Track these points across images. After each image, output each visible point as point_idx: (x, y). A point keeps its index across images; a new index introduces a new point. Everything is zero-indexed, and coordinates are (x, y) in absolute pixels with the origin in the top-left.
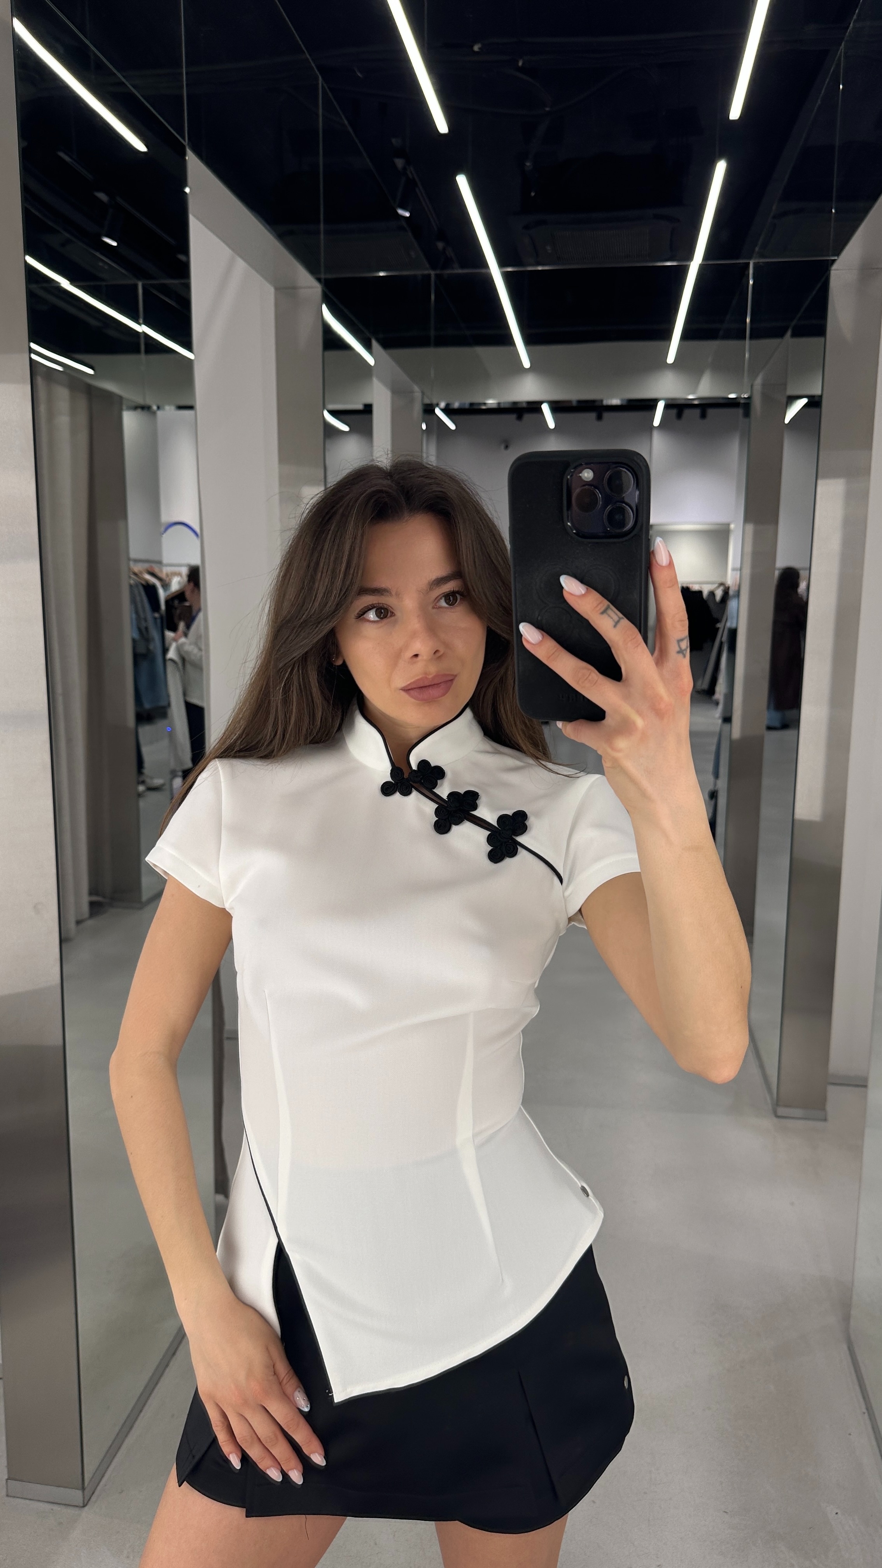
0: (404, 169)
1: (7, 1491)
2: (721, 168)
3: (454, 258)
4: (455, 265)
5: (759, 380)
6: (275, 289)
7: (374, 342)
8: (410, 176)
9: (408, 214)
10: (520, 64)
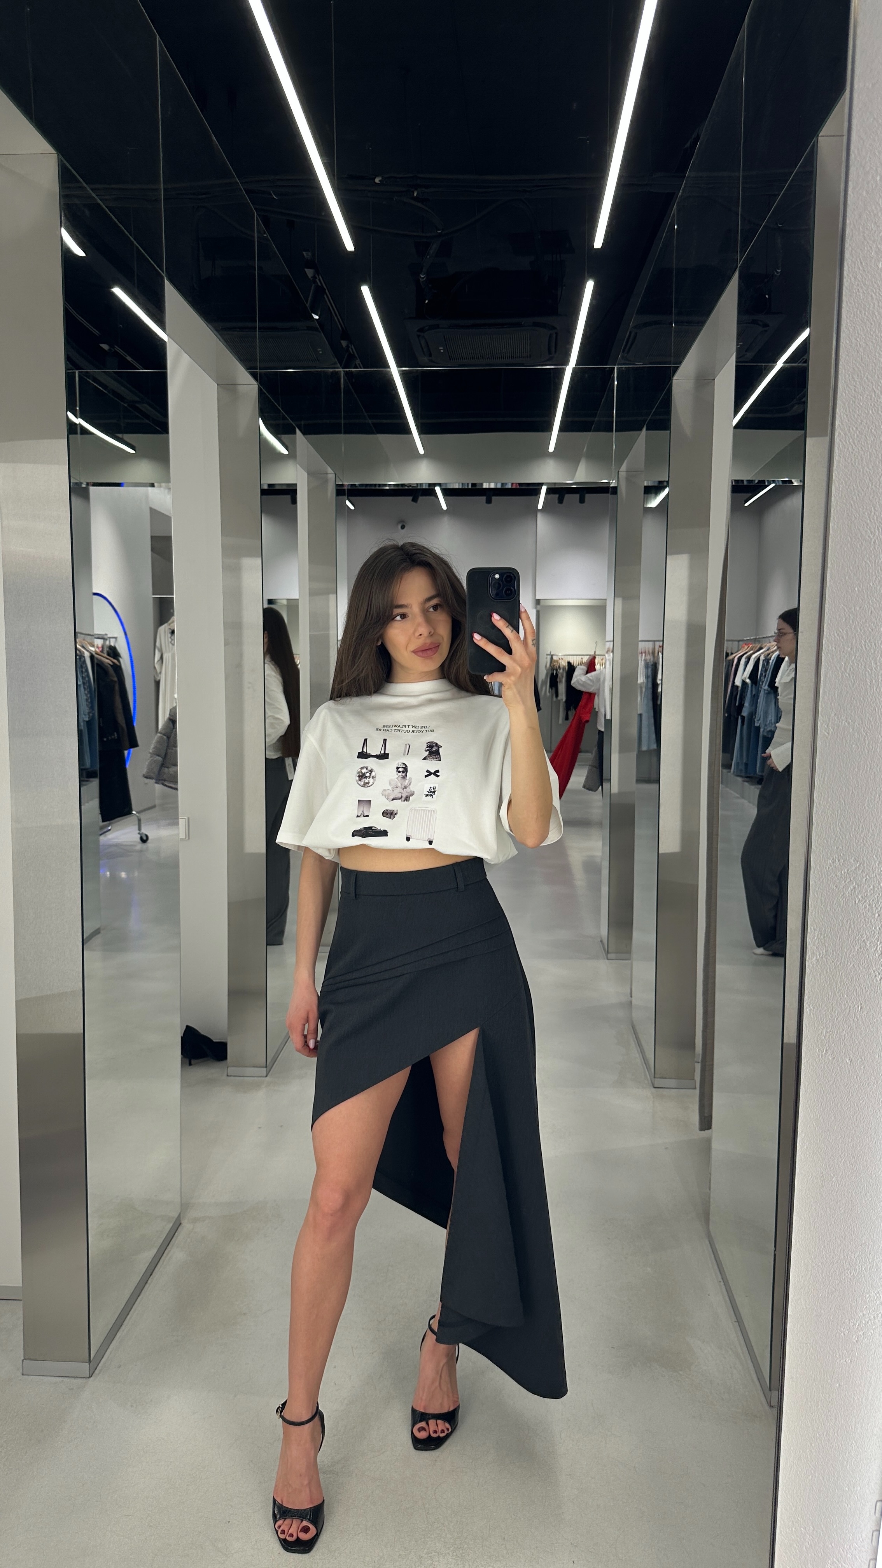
0: (314, 277)
1: (23, 1372)
2: (590, 285)
3: (356, 355)
4: (358, 362)
5: (624, 467)
6: (218, 385)
7: (297, 430)
8: (319, 284)
9: (317, 317)
10: (415, 194)
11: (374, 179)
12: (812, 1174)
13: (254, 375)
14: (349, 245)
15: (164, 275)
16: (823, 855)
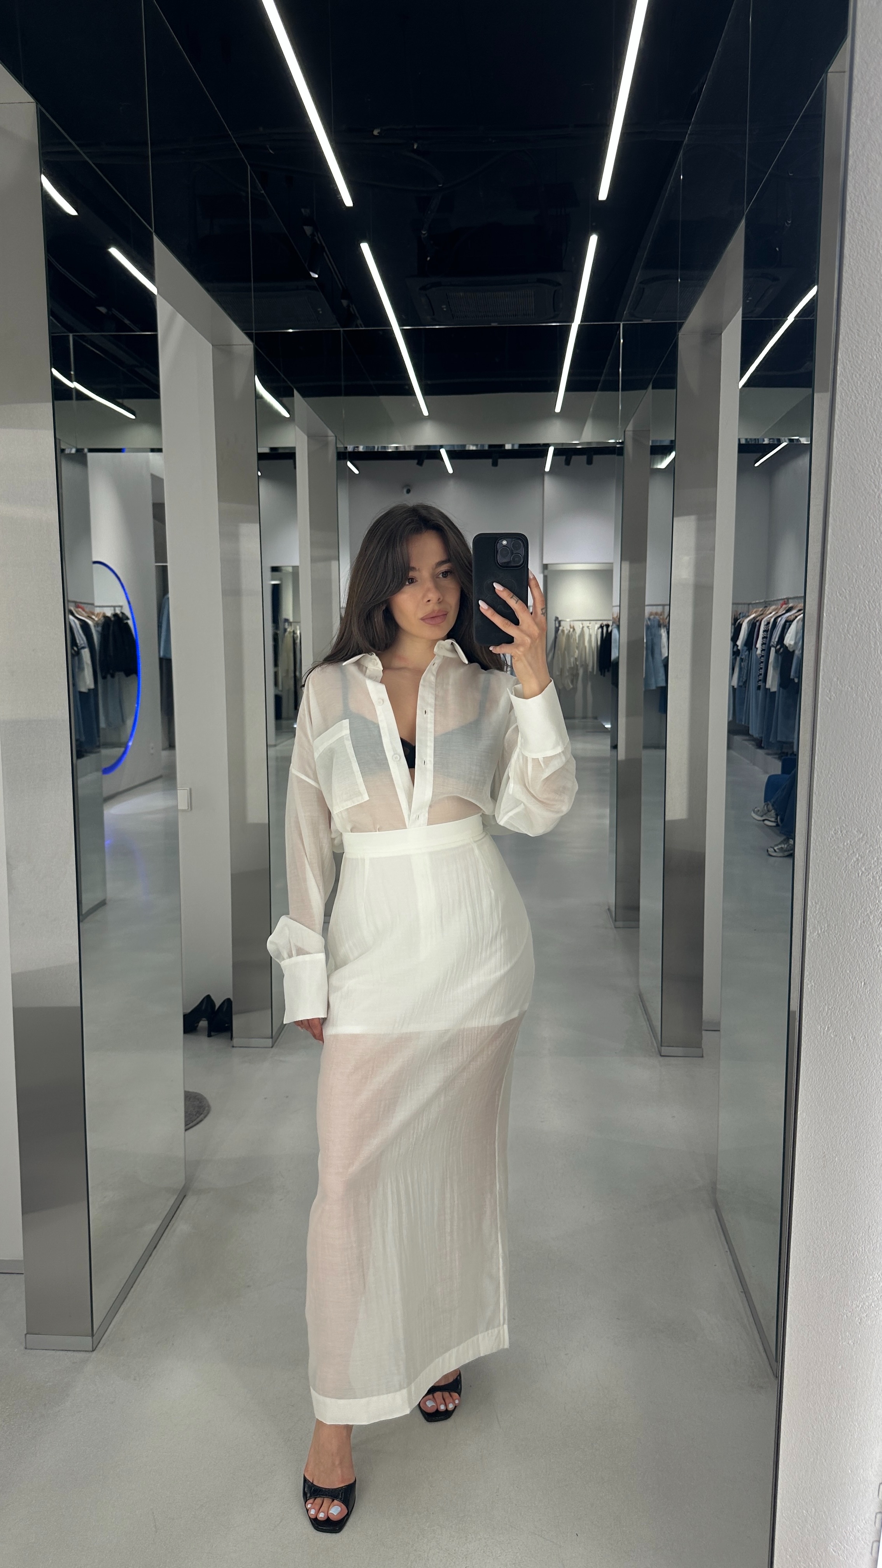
0: (313, 235)
1: (25, 1345)
2: (593, 240)
3: (358, 315)
4: (359, 322)
5: (630, 427)
6: (212, 345)
7: (295, 392)
8: (319, 242)
9: (317, 276)
10: (415, 147)
11: (373, 131)
12: (813, 1154)
13: (250, 336)
14: (348, 202)
15: (153, 231)
16: (825, 827)
